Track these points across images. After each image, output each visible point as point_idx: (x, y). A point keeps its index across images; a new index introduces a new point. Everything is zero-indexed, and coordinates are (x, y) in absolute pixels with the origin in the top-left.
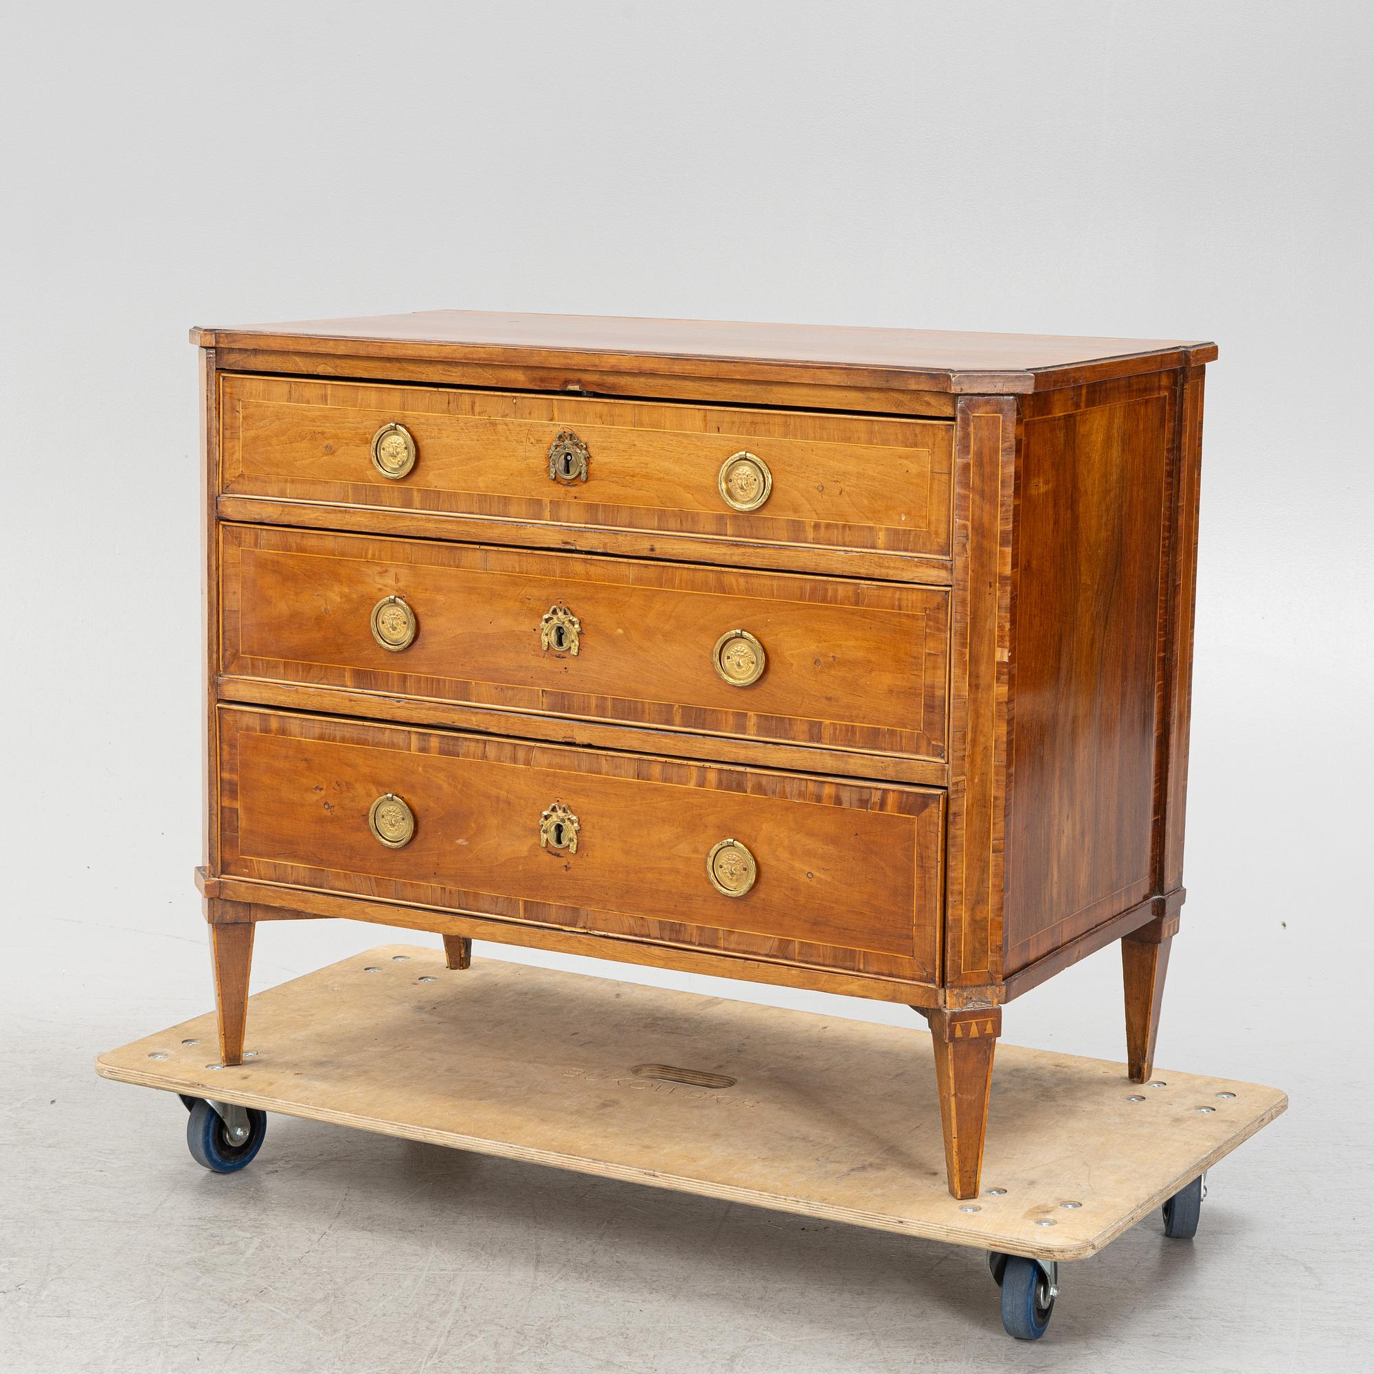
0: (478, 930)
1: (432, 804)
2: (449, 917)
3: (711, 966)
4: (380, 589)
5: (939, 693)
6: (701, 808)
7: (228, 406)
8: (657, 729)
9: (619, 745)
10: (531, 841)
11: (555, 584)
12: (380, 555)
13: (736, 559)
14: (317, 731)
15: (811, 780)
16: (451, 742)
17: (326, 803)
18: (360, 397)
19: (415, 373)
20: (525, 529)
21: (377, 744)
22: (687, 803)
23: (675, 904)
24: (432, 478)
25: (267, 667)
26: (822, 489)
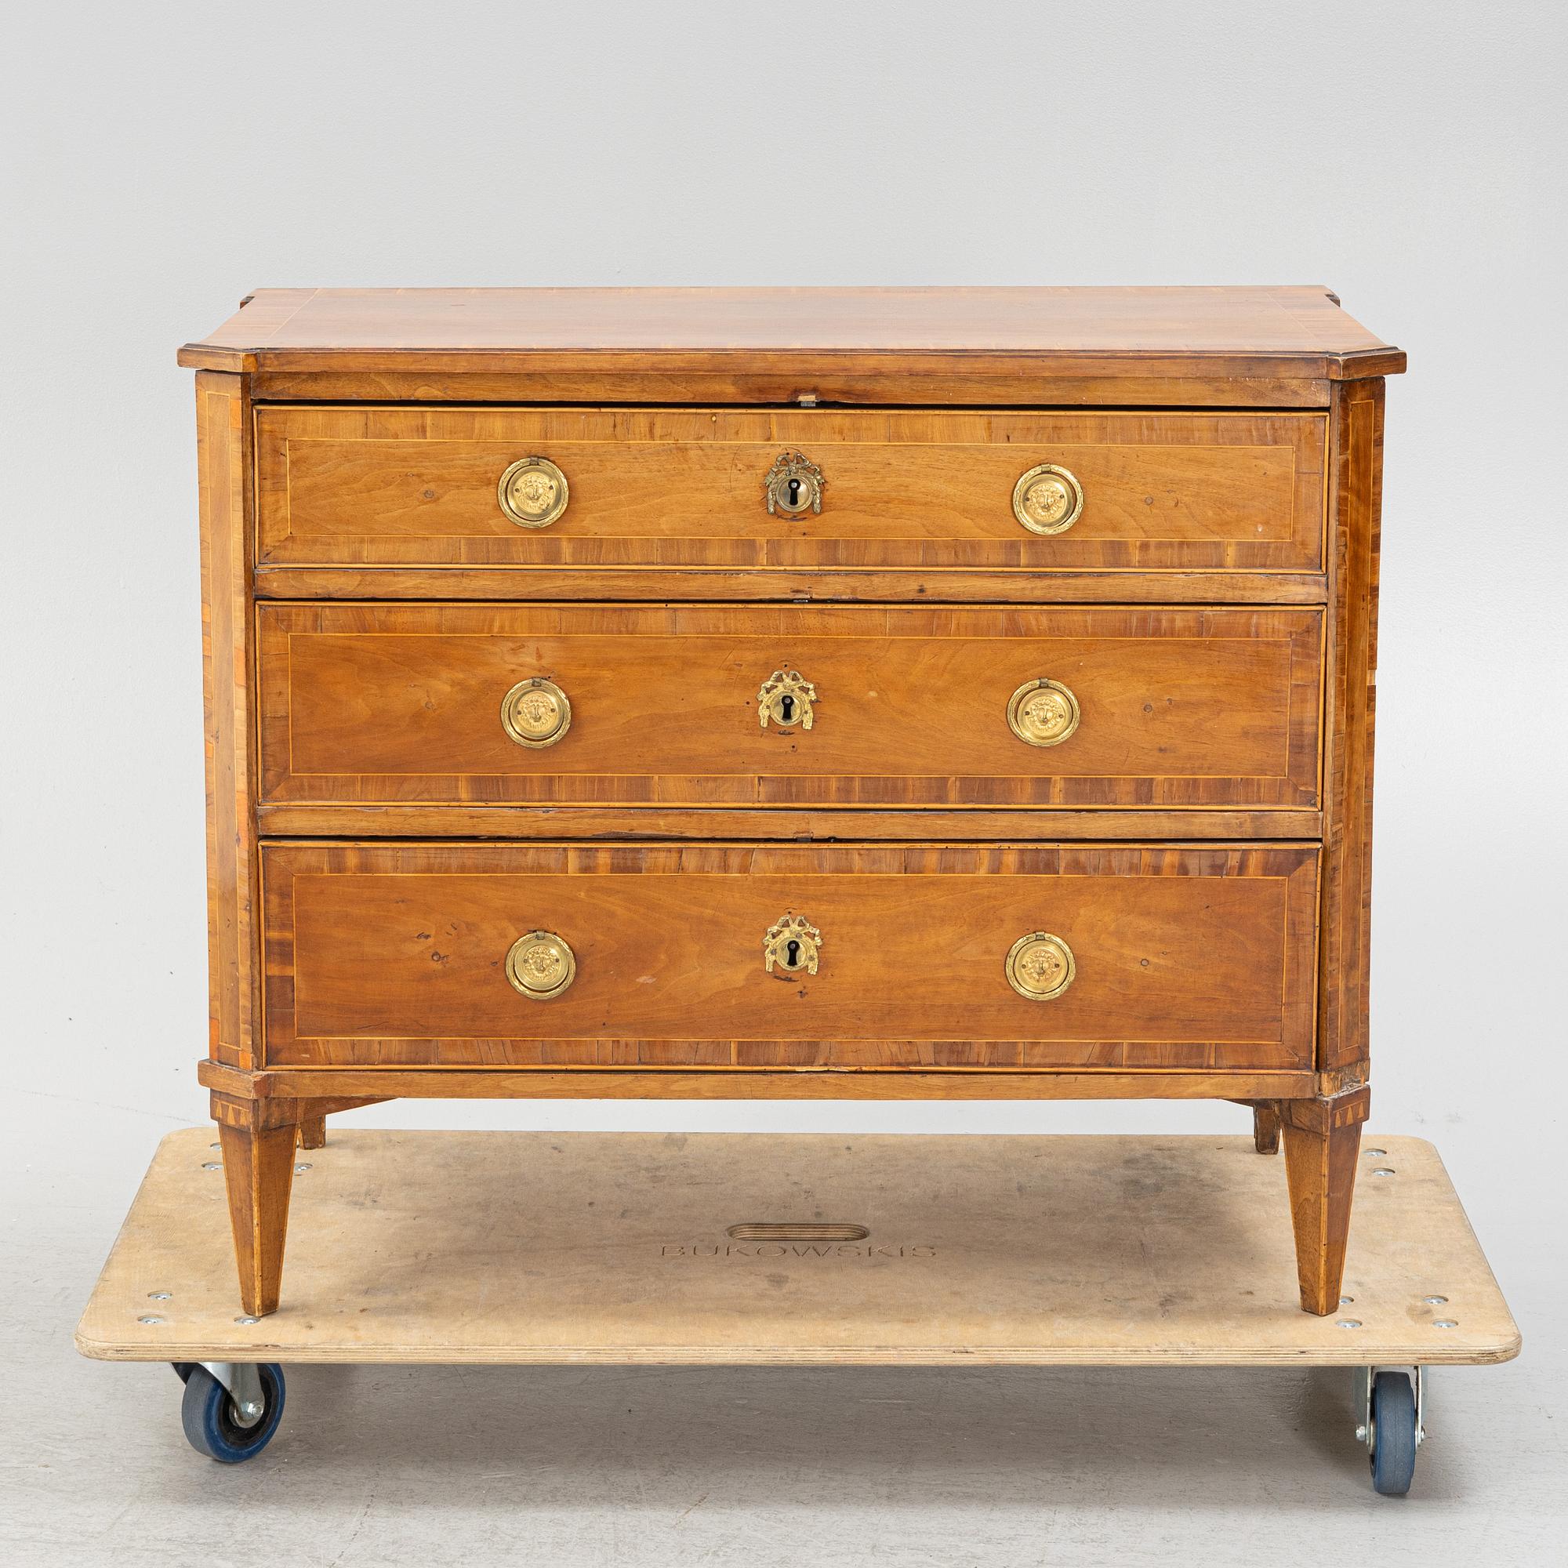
0: (674, 1087)
1: (600, 937)
2: (630, 1077)
3: (1011, 1087)
4: (513, 671)
5: (1308, 729)
6: (995, 898)
7: (267, 447)
8: (925, 810)
9: (876, 834)
10: (750, 967)
11: (778, 644)
12: (512, 627)
13: (1038, 595)
14: (422, 862)
15: (1147, 849)
16: (630, 856)
17: (436, 953)
18: (477, 426)
19: (569, 391)
20: (736, 578)
21: (517, 869)
22: (976, 895)
23: (956, 1020)
24: (591, 524)
25: (334, 786)
26: (1150, 502)
